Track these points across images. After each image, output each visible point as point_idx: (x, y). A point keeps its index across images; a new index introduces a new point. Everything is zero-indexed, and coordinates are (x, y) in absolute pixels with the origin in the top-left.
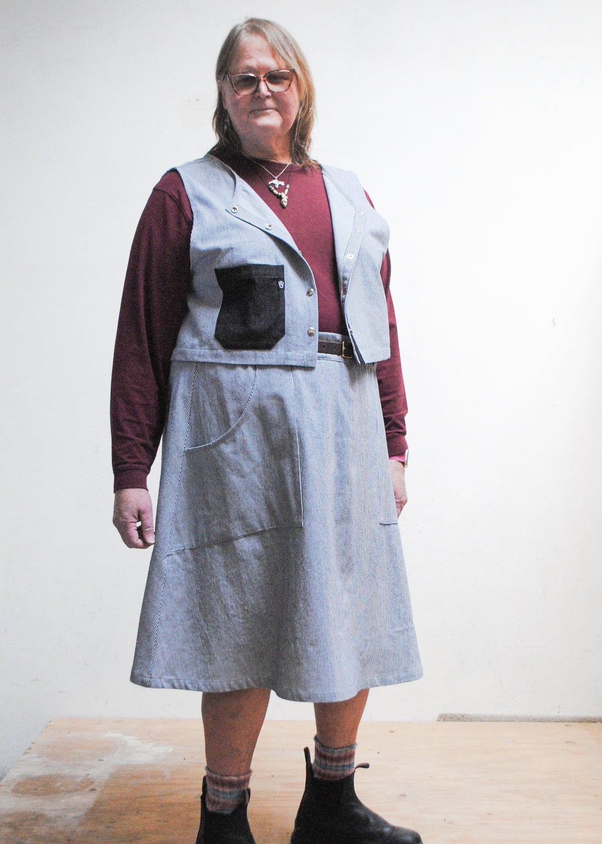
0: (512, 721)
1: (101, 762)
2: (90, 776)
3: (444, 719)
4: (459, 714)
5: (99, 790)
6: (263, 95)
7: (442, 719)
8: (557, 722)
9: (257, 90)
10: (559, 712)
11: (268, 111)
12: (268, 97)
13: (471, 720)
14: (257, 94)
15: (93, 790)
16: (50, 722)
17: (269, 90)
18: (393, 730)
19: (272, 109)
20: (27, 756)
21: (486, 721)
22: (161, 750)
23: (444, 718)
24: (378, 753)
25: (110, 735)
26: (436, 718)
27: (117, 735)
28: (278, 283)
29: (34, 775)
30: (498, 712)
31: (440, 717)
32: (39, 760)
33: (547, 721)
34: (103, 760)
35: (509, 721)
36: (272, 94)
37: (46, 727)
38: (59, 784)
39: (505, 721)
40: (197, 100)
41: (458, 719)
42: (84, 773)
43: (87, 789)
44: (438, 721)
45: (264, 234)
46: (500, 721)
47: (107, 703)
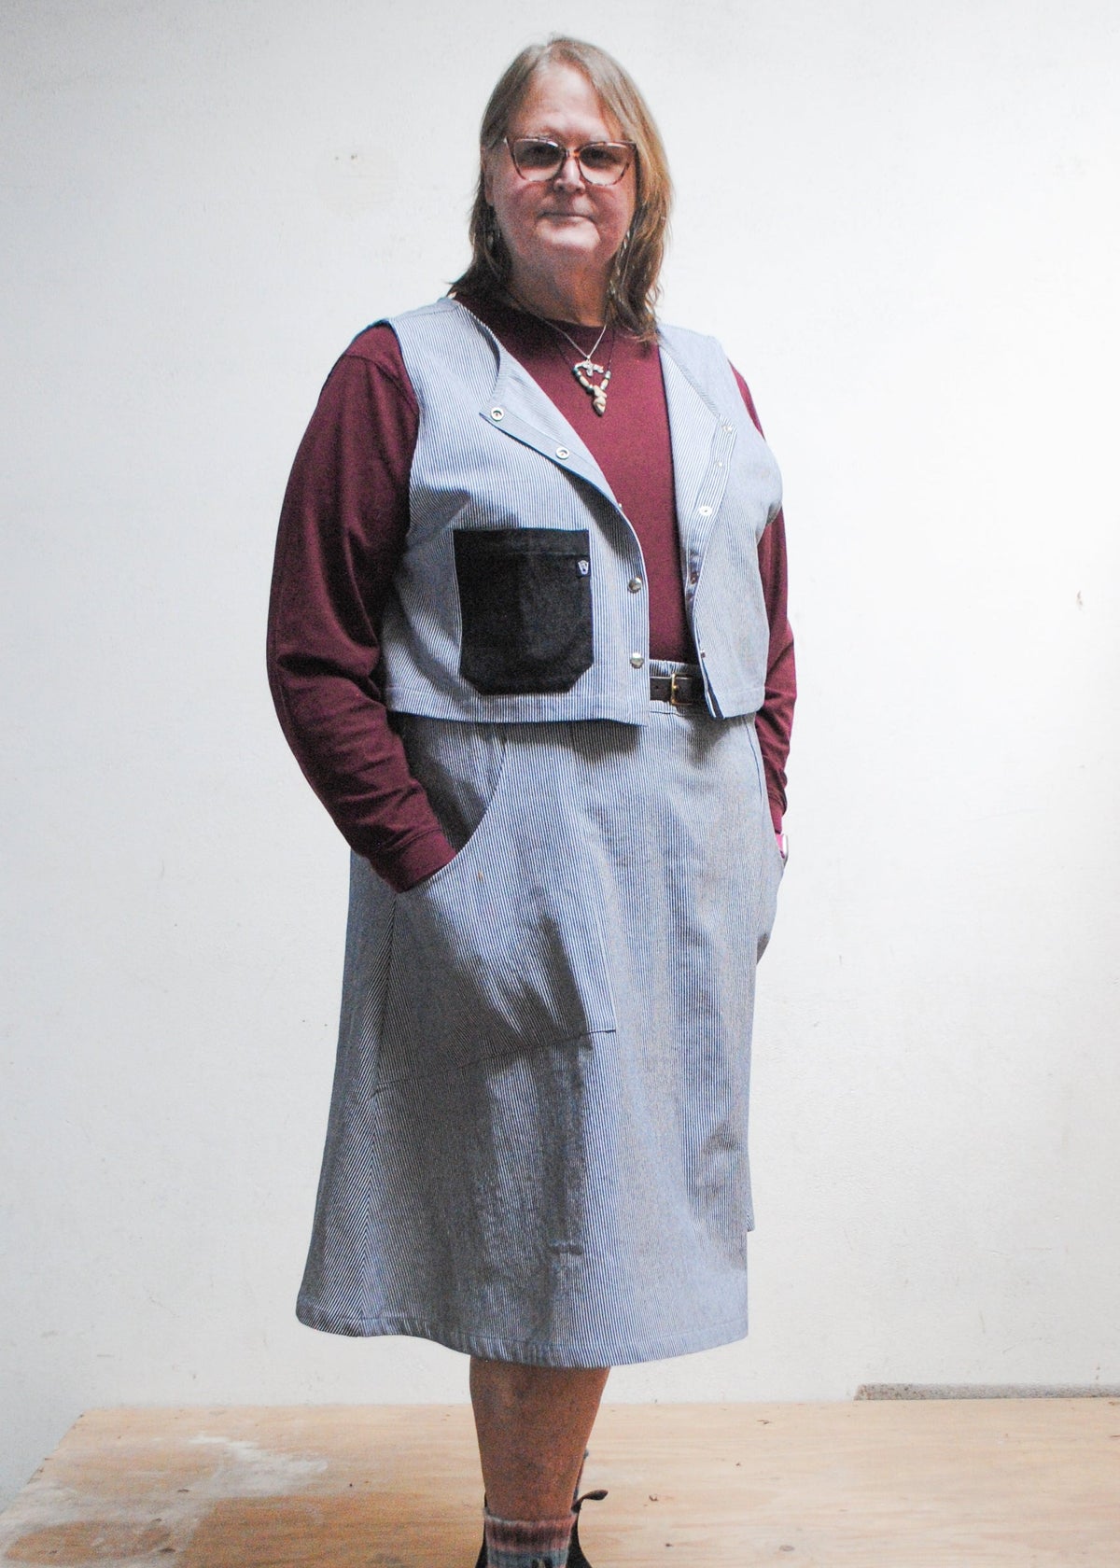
0: (1005, 1397)
1: (182, 1495)
2: (161, 1523)
3: (869, 1395)
4: (899, 1385)
5: (179, 1549)
6: (570, 185)
7: (865, 1396)
8: (1094, 1396)
9: (560, 174)
10: (1097, 1378)
11: (576, 219)
12: (578, 191)
13: (923, 1397)
14: (559, 181)
15: (168, 1550)
16: (82, 1416)
17: (582, 177)
18: (765, 1419)
19: (582, 216)
20: (36, 1485)
21: (954, 1398)
22: (303, 1467)
23: (870, 1393)
24: (738, 1465)
25: (202, 1440)
26: (854, 1393)
27: (215, 1440)
28: (577, 566)
29: (51, 1523)
30: (975, 1379)
31: (862, 1392)
32: (60, 1493)
33: (1074, 1397)
34: (187, 1491)
35: (998, 1397)
36: (587, 187)
37: (74, 1427)
38: (100, 1540)
39: (992, 1398)
40: (353, 157)
41: (898, 1396)
42: (150, 1518)
43: (155, 1550)
44: (858, 1398)
45: (551, 466)
46: (980, 1398)
47: (195, 1377)
